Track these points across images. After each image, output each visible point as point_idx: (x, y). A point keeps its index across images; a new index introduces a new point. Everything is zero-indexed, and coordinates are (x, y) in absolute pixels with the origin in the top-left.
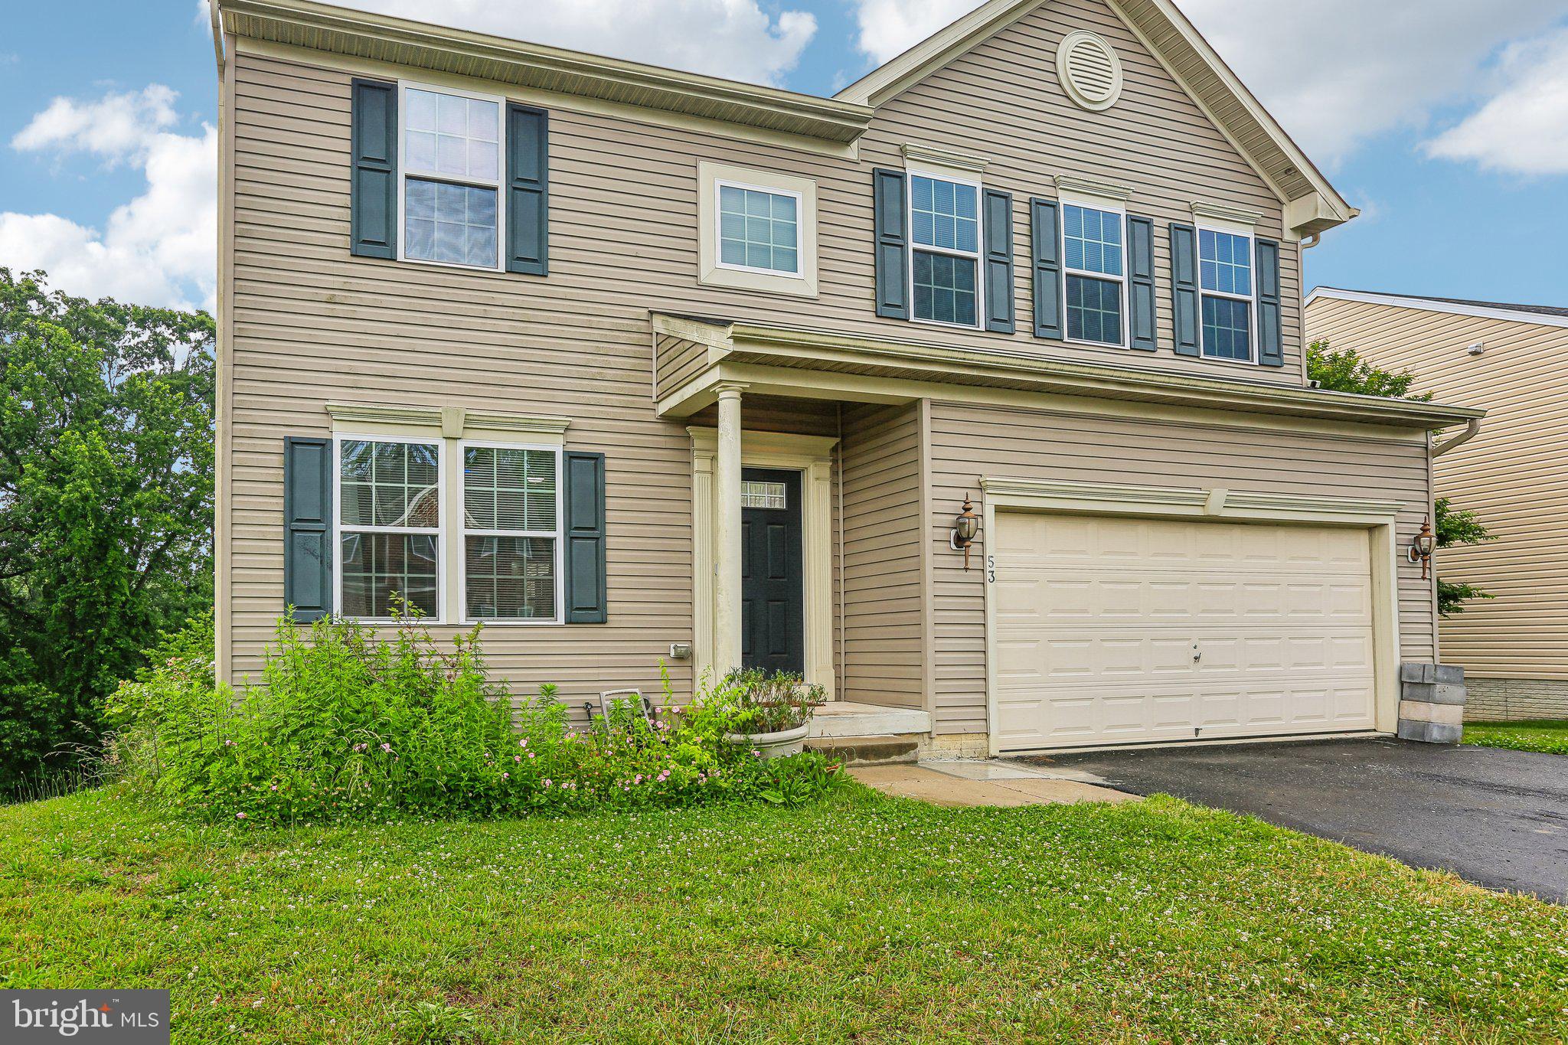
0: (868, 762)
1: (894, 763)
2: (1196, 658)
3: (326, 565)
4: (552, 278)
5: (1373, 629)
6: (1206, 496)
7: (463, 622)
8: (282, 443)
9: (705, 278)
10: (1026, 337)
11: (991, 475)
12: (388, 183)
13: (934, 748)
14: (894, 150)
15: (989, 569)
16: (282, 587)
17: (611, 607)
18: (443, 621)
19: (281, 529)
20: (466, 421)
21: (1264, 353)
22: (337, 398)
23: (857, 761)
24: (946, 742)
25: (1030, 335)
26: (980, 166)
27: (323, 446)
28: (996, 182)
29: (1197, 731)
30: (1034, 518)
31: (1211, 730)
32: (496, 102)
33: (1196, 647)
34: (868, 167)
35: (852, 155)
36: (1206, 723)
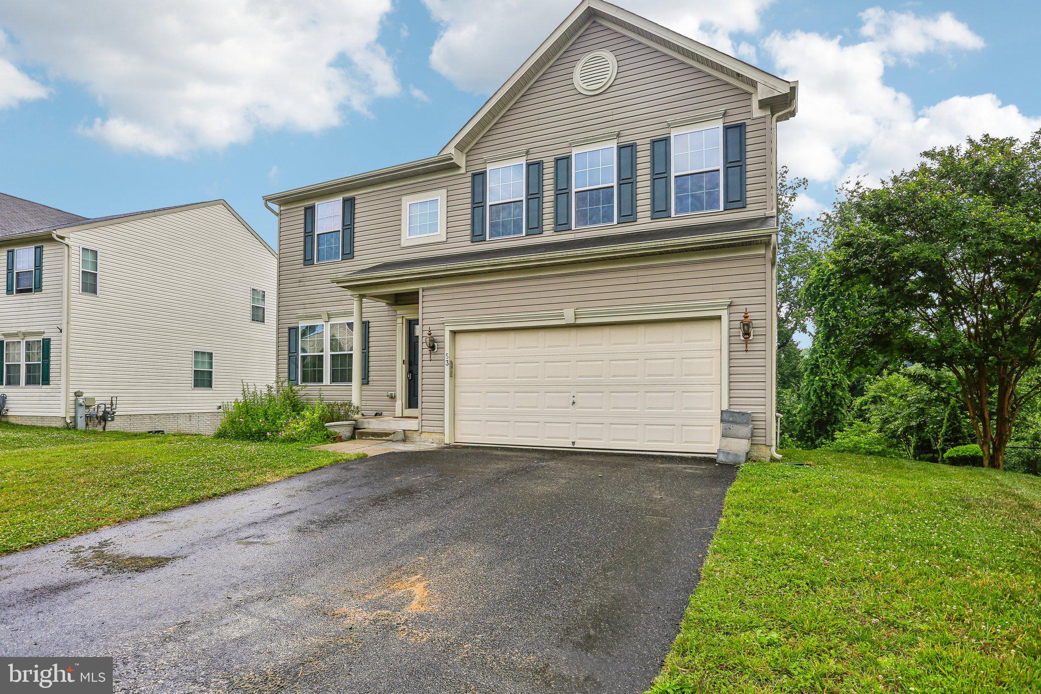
0: (375, 438)
1: (383, 440)
2: (573, 403)
3: (297, 366)
6: (563, 314)
7: (329, 384)
8: (288, 329)
9: (404, 244)
10: (551, 233)
11: (447, 317)
12: (312, 238)
13: (422, 437)
15: (446, 359)
16: (287, 374)
17: (371, 378)
18: (324, 384)
19: (287, 356)
20: (328, 315)
21: (727, 202)
22: (301, 312)
23: (371, 437)
24: (426, 435)
25: (552, 231)
26: (523, 153)
27: (297, 328)
28: (534, 157)
29: (574, 443)
30: (480, 334)
31: (583, 443)
32: (339, 199)
33: (574, 397)
34: (470, 174)
35: (463, 171)
36: (580, 439)
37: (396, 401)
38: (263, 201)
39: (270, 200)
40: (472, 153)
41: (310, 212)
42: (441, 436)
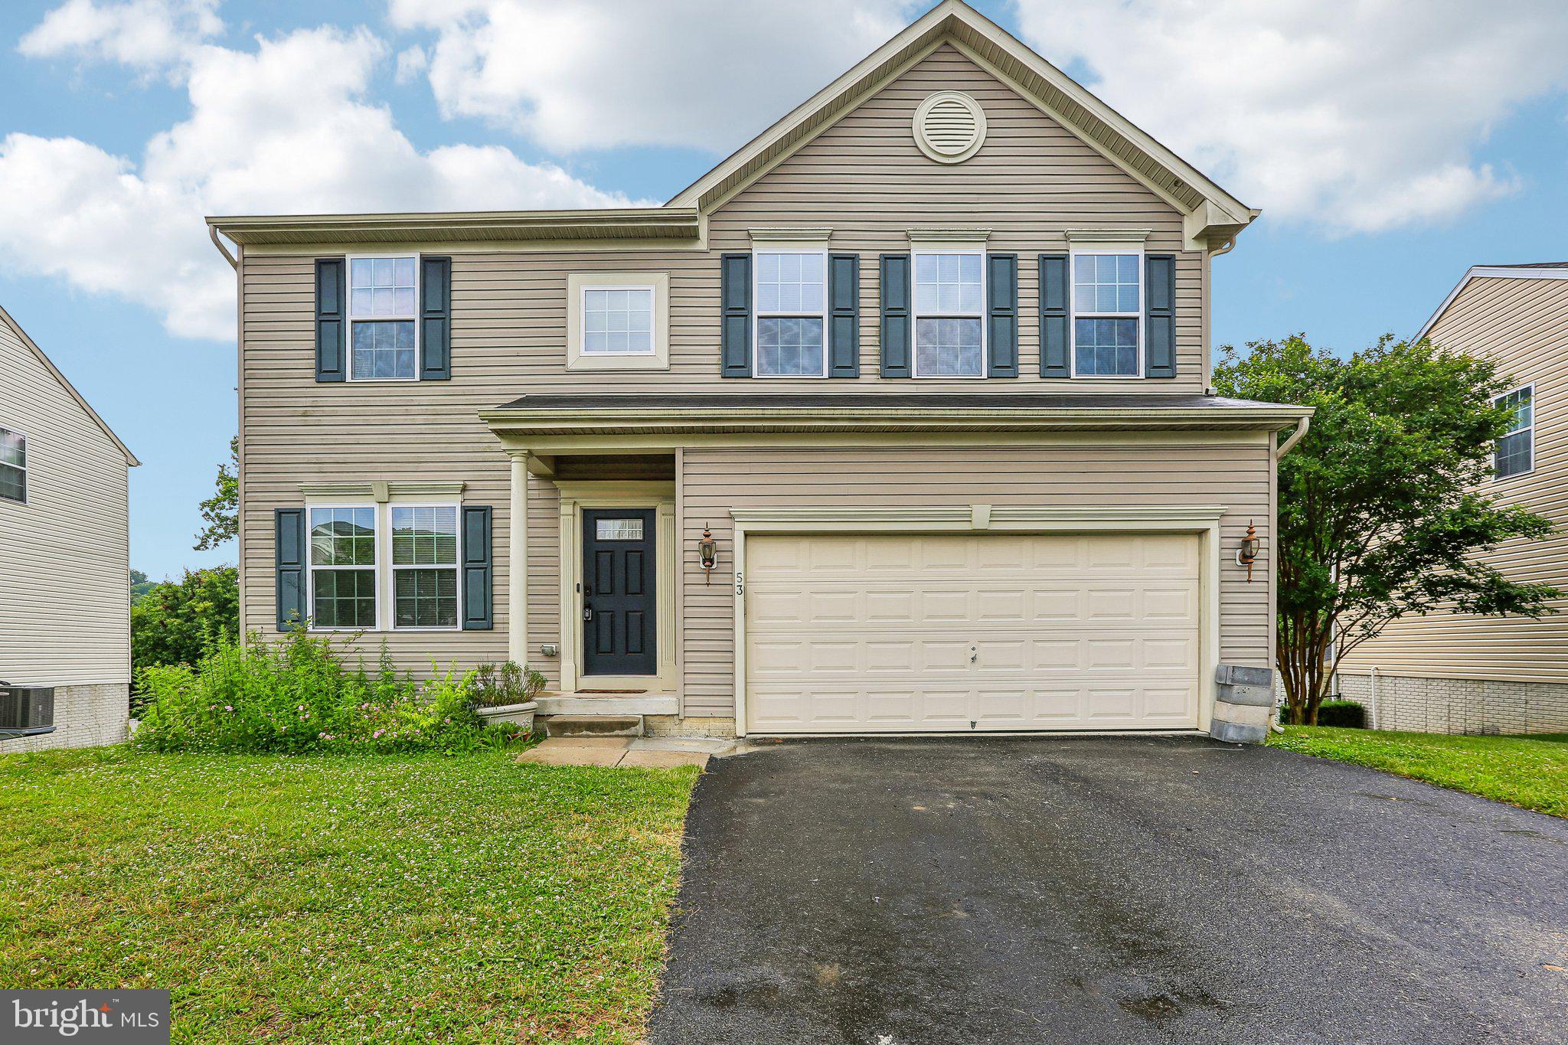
0: (594, 734)
1: (617, 736)
2: (972, 659)
3: (301, 592)
4: (455, 381)
5: (1200, 632)
6: (970, 513)
7: (391, 629)
8: (273, 513)
9: (572, 364)
10: (874, 378)
11: (738, 506)
12: (339, 327)
13: (684, 727)
14: (743, 235)
15: (737, 584)
16: (275, 607)
17: (497, 618)
18: (378, 628)
19: (274, 570)
20: (389, 489)
21: (1151, 365)
22: (311, 480)
23: (584, 733)
24: (695, 723)
25: (875, 376)
26: (823, 235)
27: (300, 513)
28: (845, 247)
29: (973, 724)
30: (799, 539)
31: (990, 723)
32: (413, 257)
33: (973, 649)
34: (718, 254)
35: (702, 245)
36: (985, 716)
37: (559, 662)
38: (206, 229)
39: (222, 228)
40: (718, 217)
41: (330, 274)
42: (729, 724)
